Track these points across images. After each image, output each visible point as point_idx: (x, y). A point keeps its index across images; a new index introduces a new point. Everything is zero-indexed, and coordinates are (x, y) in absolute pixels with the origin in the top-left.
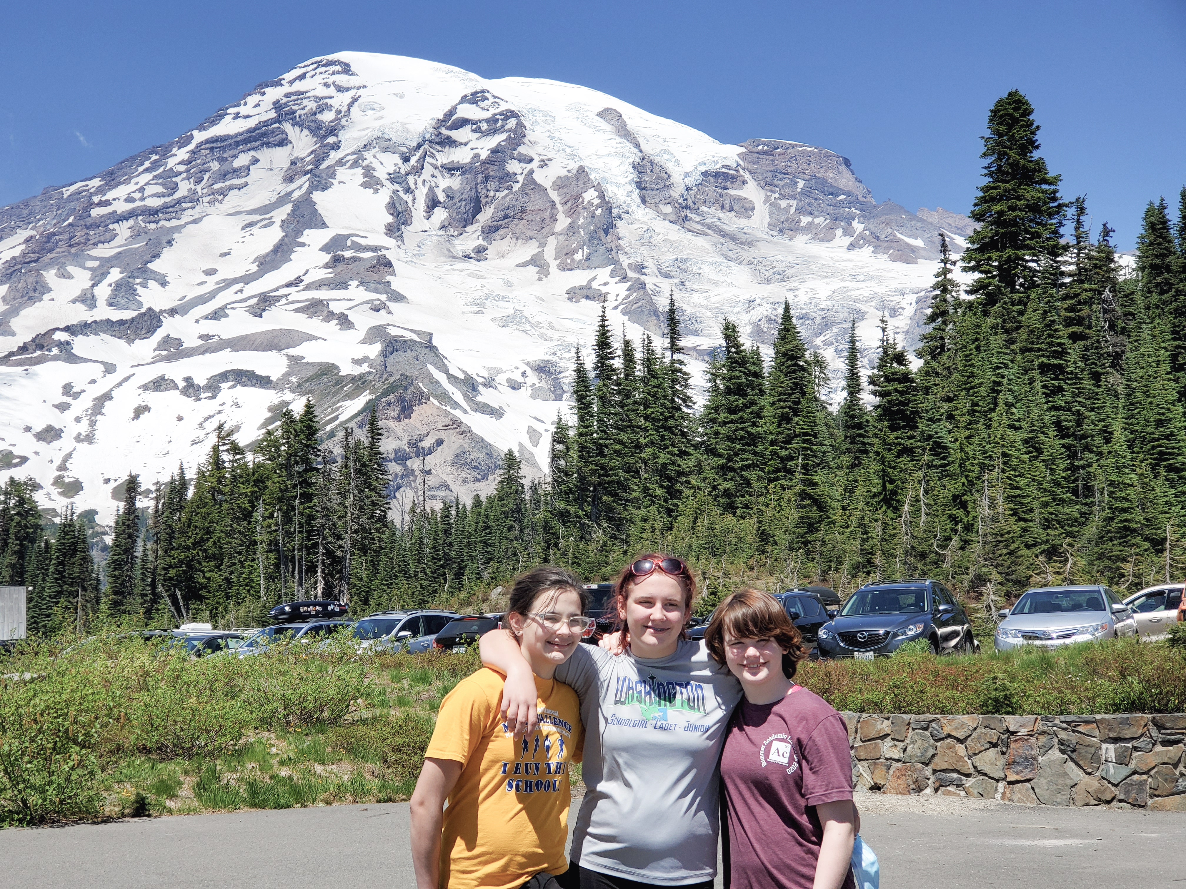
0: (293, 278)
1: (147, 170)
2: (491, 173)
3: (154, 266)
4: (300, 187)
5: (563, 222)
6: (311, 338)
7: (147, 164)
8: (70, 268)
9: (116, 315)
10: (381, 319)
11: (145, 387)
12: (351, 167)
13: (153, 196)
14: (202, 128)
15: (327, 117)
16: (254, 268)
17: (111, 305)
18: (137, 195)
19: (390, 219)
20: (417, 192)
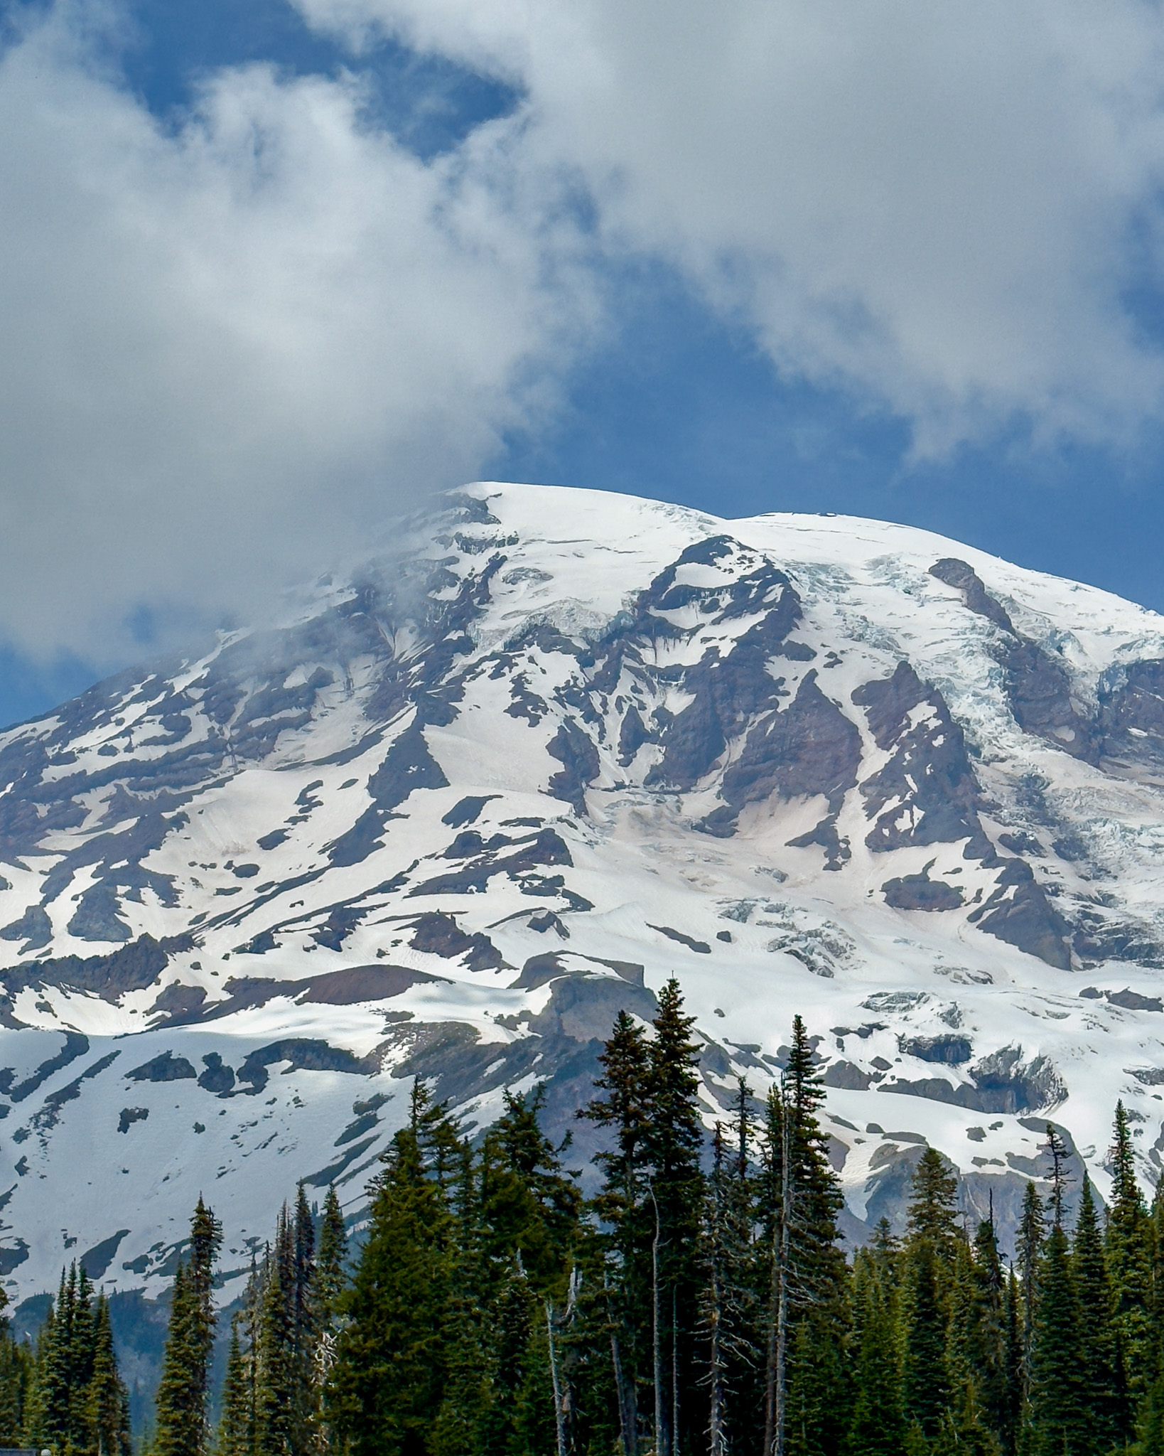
0: (389, 877)
1: (136, 699)
2: (740, 681)
3: (154, 862)
4: (401, 718)
5: (874, 760)
6: (422, 978)
9: (86, 950)
10: (548, 942)
11: (138, 1074)
12: (491, 680)
13: (146, 743)
15: (448, 595)
16: (324, 858)
17: (77, 932)
18: (121, 743)
19: (558, 767)
20: (608, 720)
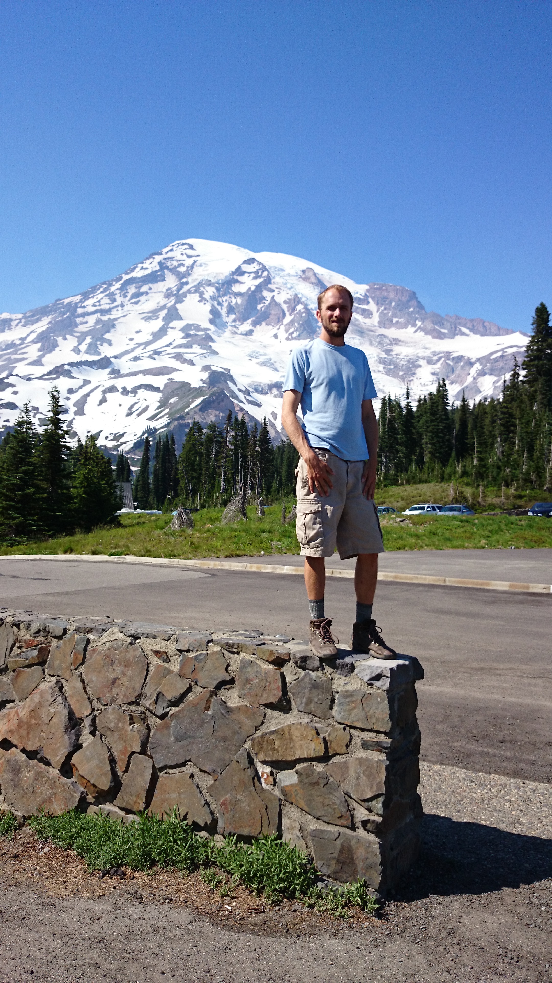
0: (168, 343)
1: (102, 292)
3: (107, 336)
4: (171, 302)
5: (288, 319)
6: (177, 370)
7: (102, 289)
8: (68, 336)
9: (91, 358)
10: (207, 362)
11: (105, 391)
12: (194, 293)
13: (104, 304)
14: (127, 274)
15: (182, 269)
16: (151, 338)
17: (87, 353)
18: (98, 304)
19: (211, 316)
20: (223, 305)
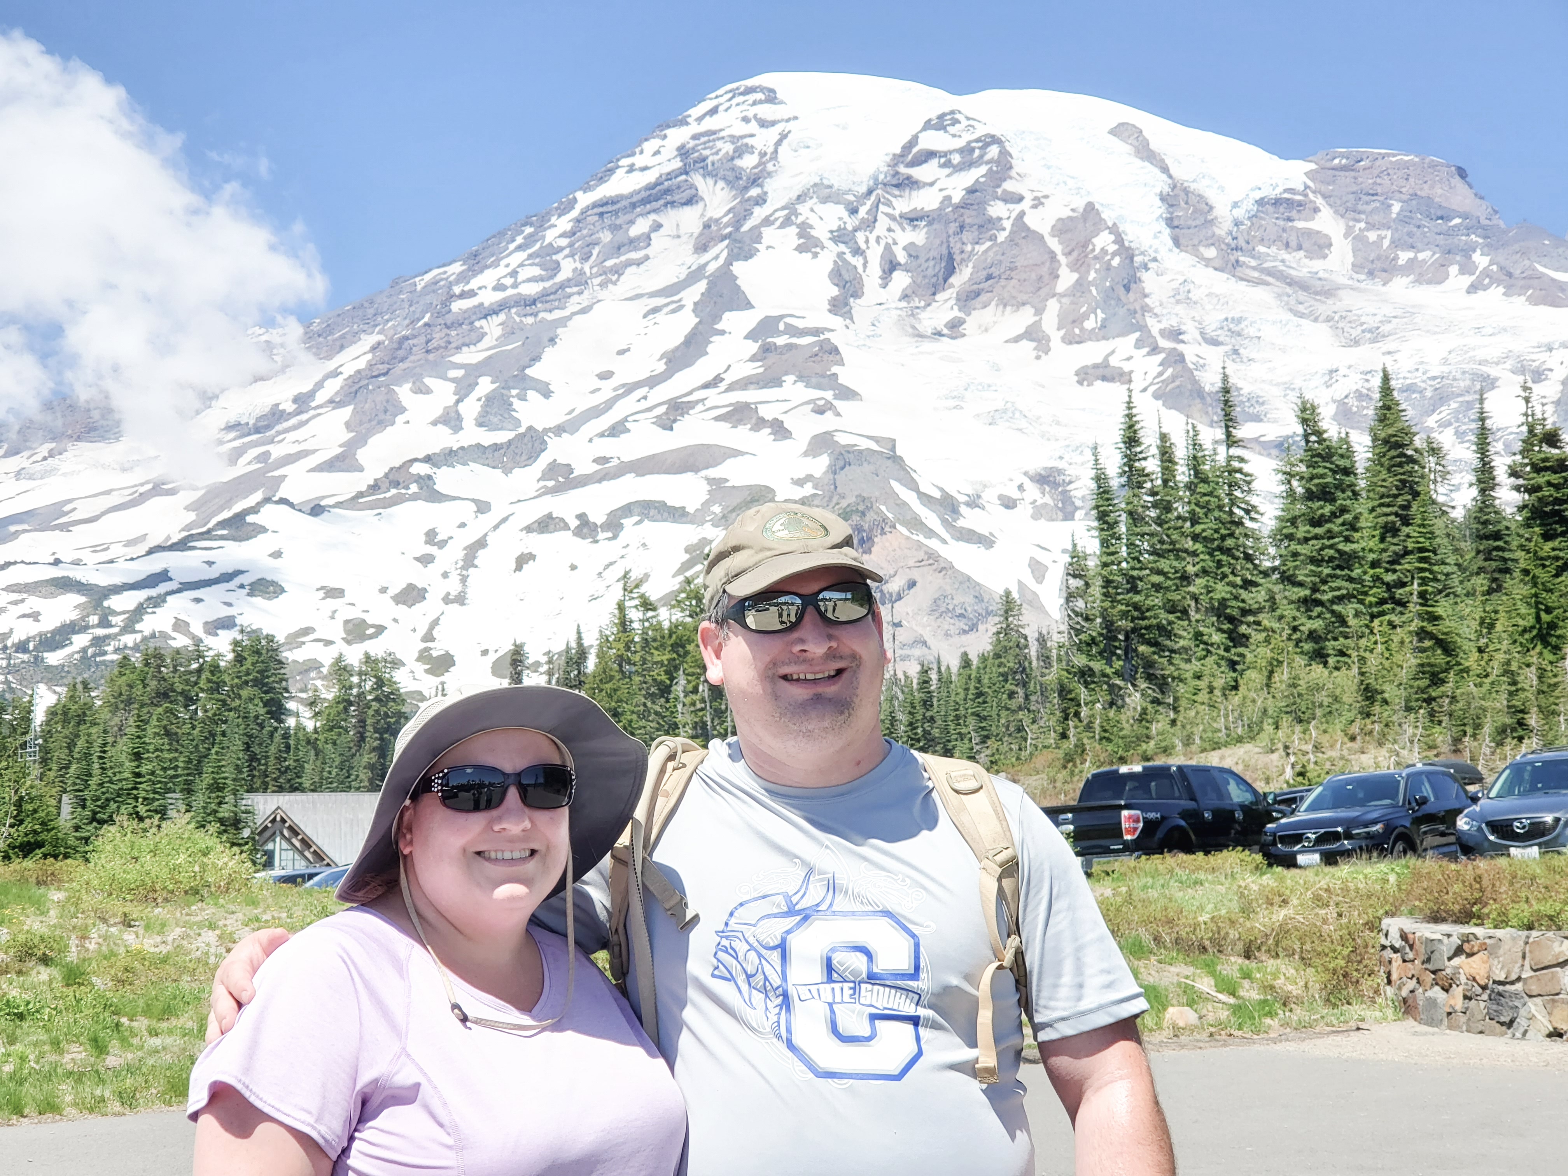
0: (710, 377)
1: (519, 248)
2: (968, 221)
3: (536, 371)
4: (716, 258)
5: (1067, 279)
6: (736, 453)
7: (519, 240)
8: (428, 381)
9: (488, 438)
10: (827, 423)
11: (528, 529)
12: (782, 226)
13: (529, 280)
14: (587, 189)
15: (748, 162)
16: (661, 367)
17: (480, 425)
18: (508, 281)
19: (835, 291)
20: (869, 253)
